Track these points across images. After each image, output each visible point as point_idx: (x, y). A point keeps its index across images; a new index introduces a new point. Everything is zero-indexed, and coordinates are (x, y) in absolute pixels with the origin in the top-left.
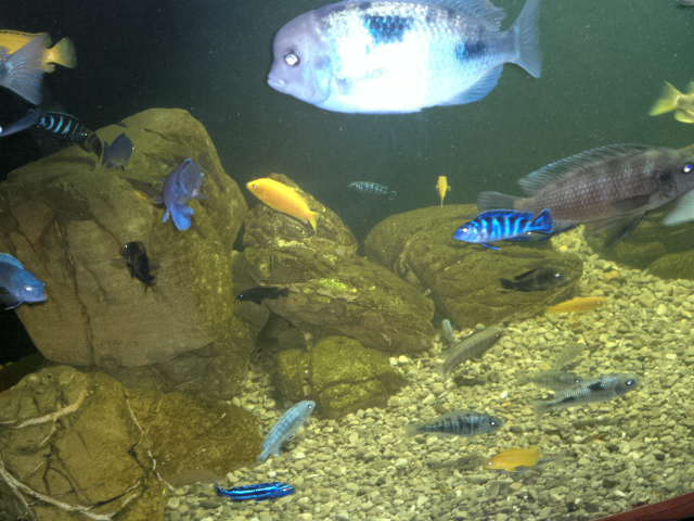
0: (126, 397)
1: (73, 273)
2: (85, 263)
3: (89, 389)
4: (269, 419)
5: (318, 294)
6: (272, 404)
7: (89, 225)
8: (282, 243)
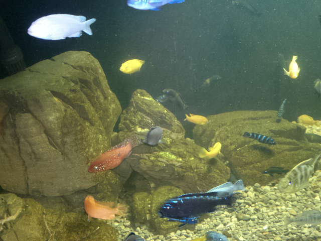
0: (44, 214)
1: (18, 142)
2: (25, 137)
3: (23, 208)
4: (126, 232)
5: (159, 161)
6: (128, 223)
7: (28, 116)
8: (139, 130)
